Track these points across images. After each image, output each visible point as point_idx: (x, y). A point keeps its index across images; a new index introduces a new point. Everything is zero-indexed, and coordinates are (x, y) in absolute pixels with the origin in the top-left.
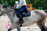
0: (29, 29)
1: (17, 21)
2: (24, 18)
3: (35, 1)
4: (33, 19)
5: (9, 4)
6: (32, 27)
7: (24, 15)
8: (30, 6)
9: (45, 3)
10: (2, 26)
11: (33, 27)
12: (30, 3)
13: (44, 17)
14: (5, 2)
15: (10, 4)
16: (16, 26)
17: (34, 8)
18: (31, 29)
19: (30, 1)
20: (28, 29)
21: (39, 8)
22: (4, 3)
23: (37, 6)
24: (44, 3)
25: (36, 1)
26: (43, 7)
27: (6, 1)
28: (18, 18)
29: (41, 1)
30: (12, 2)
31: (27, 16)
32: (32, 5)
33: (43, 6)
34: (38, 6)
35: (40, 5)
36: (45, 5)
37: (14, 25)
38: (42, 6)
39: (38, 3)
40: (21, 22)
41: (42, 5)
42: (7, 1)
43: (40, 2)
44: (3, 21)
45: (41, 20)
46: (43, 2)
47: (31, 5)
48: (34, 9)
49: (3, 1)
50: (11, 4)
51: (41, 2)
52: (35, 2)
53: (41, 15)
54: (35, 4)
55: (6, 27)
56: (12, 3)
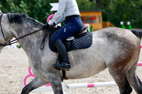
0: (92, 86)
3: (111, 4)
5: (32, 11)
6: (101, 81)
8: (95, 18)
10: (11, 78)
12: (94, 7)
14: (21, 5)
15: (34, 11)
16: (50, 77)
17: (108, 23)
19: (95, 2)
20: (89, 86)
21: (122, 23)
23: (115, 16)
24: (137, 9)
25: (113, 2)
26: (133, 21)
27: (22, 2)
29: (129, 3)
30: (40, 6)
31: (80, 48)
32: (100, 14)
33: (135, 19)
34: (118, 17)
35: (125, 16)
36: (140, 14)
37: (44, 74)
38: (132, 18)
39: (119, 8)
40: (62, 65)
41: (131, 15)
42: (25, 3)
43: (126, 4)
45: (124, 58)
46: (134, 5)
47: (98, 15)
48: (108, 26)
49: (14, 3)
50: (36, 10)
51: (128, 7)
52: (110, 7)
53: (123, 45)
54: (110, 11)
56: (41, 10)
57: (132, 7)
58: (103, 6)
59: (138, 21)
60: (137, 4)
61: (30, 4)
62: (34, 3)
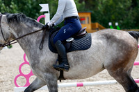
0: (82, 85)
1: (51, 64)
2: (71, 55)
3: (100, 5)
4: (99, 57)
6: (89, 80)
7: (71, 46)
8: (83, 19)
9: (129, 9)
10: (2, 77)
11: (93, 81)
12: (83, 8)
13: (131, 52)
14: (11, 6)
17: (97, 24)
18: (88, 88)
19: (84, 3)
20: (78, 86)
21: (110, 24)
22: (8, 10)
23: (104, 17)
24: (125, 10)
25: (102, 3)
26: (121, 21)
27: (13, 3)
28: (54, 54)
29: (117, 4)
30: (30, 7)
31: (80, 50)
32: (89, 15)
33: (122, 20)
34: (107, 18)
35: (113, 17)
36: (127, 16)
39: (108, 9)
40: (62, 66)
41: (119, 16)
42: (15, 3)
43: (114, 5)
44: (5, 61)
46: (122, 6)
47: (87, 16)
48: (97, 27)
49: (4, 3)
51: (116, 8)
52: (99, 8)
54: (99, 12)
55: (13, 82)
57: (120, 8)
58: (92, 8)
59: (125, 22)
60: (125, 6)
61: (20, 4)
62: (24, 4)
